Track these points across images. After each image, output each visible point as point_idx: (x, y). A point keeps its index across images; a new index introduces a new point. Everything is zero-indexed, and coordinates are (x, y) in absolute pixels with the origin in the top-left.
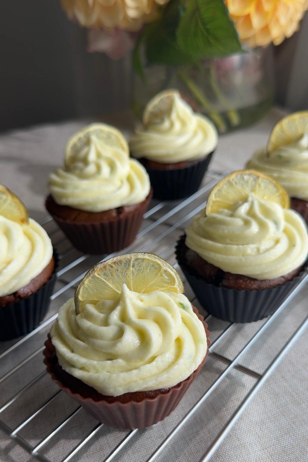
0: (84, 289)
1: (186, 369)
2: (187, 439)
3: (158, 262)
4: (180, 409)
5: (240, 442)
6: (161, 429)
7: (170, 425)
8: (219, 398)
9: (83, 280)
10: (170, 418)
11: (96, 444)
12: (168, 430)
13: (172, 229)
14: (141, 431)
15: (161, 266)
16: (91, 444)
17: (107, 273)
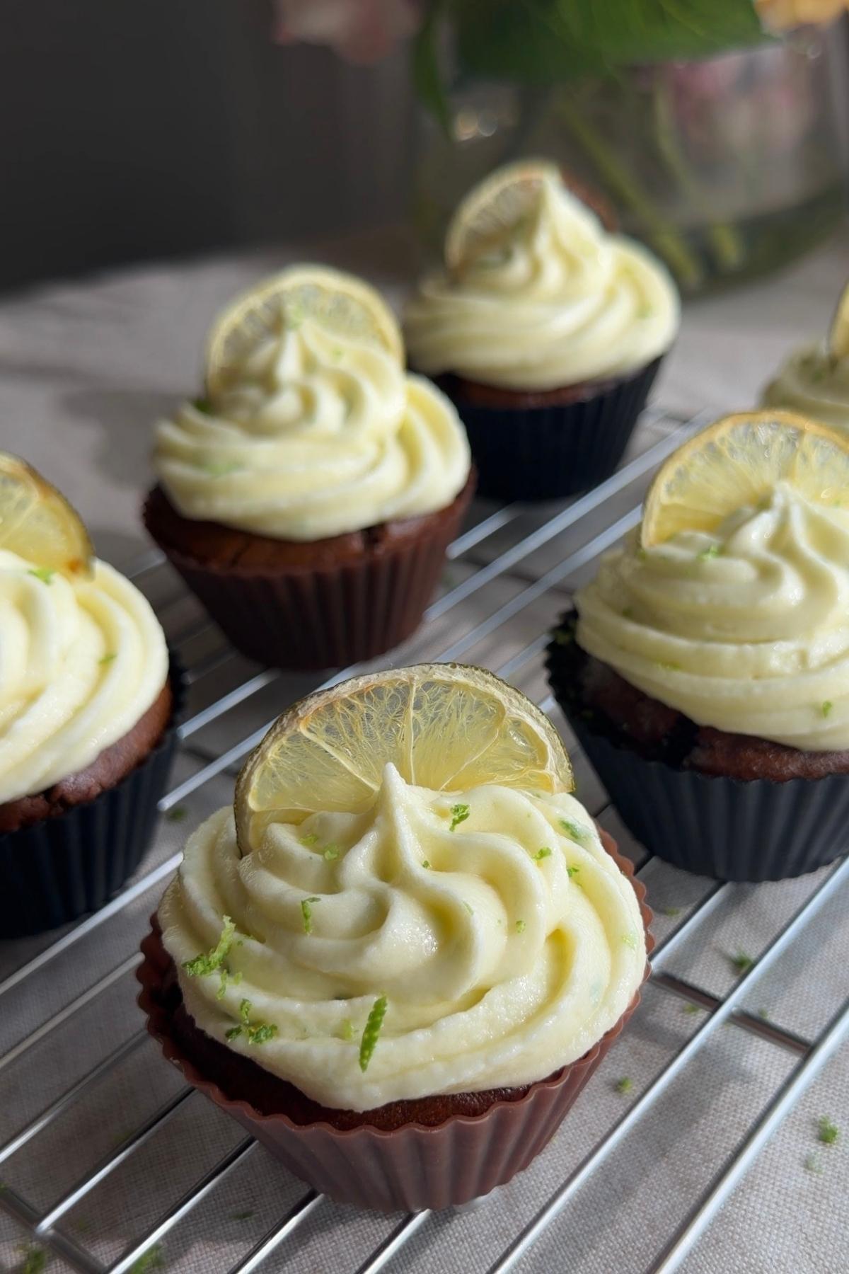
0: (266, 774)
1: (581, 1029)
2: (583, 1244)
3: (495, 694)
4: (560, 1147)
5: (746, 1259)
6: (502, 1211)
7: (531, 1198)
8: (683, 1122)
9: (263, 746)
10: (529, 1175)
11: (299, 1256)
12: (522, 1215)
13: (534, 592)
14: (440, 1218)
15: (504, 709)
16: (284, 1258)
17: (336, 726)
